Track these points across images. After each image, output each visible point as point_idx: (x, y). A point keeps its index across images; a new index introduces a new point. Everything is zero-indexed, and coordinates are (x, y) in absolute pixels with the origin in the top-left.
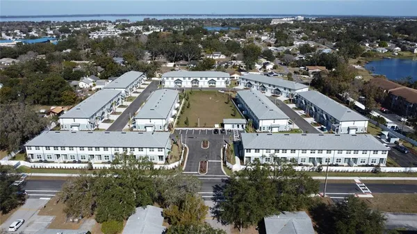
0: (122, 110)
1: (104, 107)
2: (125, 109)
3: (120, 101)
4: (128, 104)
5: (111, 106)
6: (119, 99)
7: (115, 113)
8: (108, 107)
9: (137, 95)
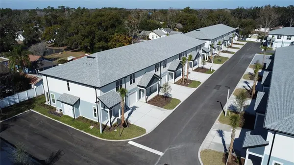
0: (203, 78)
1: (164, 63)
2: (209, 75)
3: (200, 60)
4: (216, 67)
5: (181, 65)
6: (198, 56)
7: (186, 82)
8: (173, 65)
9: (229, 56)
